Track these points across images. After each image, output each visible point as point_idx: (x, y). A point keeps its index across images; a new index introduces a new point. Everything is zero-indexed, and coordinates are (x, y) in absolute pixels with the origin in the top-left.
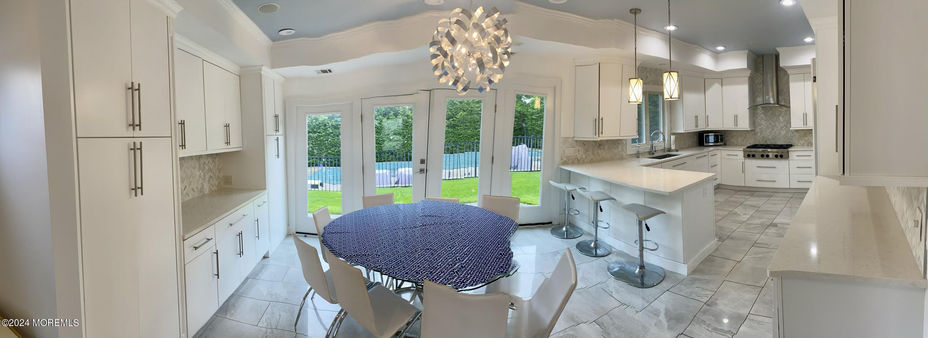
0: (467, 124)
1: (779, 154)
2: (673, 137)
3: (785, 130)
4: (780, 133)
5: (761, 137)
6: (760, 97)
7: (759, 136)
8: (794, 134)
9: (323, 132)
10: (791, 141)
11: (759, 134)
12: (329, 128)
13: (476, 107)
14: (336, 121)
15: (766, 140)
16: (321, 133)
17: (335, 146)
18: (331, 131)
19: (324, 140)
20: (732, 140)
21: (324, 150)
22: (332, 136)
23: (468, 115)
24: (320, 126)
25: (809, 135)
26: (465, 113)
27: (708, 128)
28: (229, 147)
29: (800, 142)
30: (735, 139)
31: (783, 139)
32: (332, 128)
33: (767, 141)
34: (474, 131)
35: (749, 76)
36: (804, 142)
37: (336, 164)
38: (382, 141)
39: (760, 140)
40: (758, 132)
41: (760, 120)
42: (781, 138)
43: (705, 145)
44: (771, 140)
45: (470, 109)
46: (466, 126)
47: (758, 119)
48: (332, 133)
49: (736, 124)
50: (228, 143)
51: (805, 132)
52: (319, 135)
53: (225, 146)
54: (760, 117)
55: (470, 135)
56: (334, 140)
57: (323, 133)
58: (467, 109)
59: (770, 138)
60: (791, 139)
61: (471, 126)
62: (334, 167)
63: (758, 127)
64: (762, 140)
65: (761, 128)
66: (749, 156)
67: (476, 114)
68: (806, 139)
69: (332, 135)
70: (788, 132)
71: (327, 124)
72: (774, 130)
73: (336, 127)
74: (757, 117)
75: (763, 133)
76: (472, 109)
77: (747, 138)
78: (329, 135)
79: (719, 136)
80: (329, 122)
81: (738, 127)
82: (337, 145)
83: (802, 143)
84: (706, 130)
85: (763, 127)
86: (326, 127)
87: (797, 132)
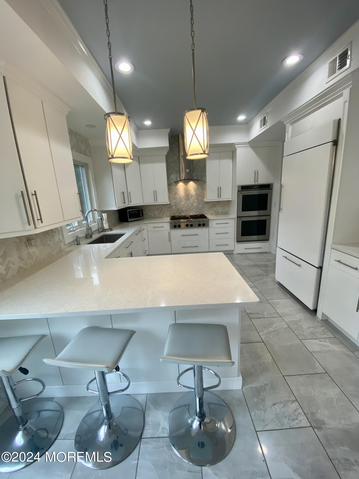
1: (202, 223)
2: (105, 215)
3: (197, 202)
4: (192, 205)
5: (176, 209)
6: (173, 175)
7: (173, 208)
8: (204, 206)
10: (202, 211)
11: (174, 207)
15: (180, 211)
20: (149, 214)
25: (218, 206)
27: (131, 204)
29: (210, 212)
30: (152, 212)
31: (195, 210)
33: (181, 213)
35: (166, 155)
36: (213, 212)
39: (175, 212)
40: (172, 205)
41: (174, 195)
42: (194, 209)
43: (129, 221)
44: (185, 212)
47: (172, 194)
49: (156, 199)
51: (214, 204)
54: (174, 192)
59: (184, 209)
60: (202, 210)
63: (173, 201)
64: (177, 212)
65: (176, 202)
66: (175, 227)
68: (215, 209)
70: (200, 204)
72: (187, 202)
74: (172, 192)
75: (177, 206)
77: (163, 211)
79: (141, 211)
81: (158, 201)
83: (211, 213)
84: (129, 206)
85: (177, 200)
87: (207, 204)
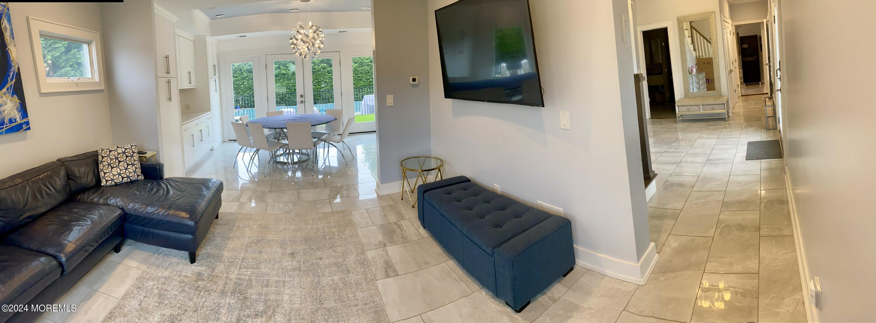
0: (359, 75)
9: (239, 76)
12: (244, 72)
13: (366, 59)
14: (250, 65)
16: (238, 78)
17: (250, 89)
18: (246, 75)
19: (240, 83)
21: (240, 93)
22: (247, 80)
23: (359, 67)
24: (236, 71)
26: (356, 65)
28: (190, 85)
32: (246, 73)
34: (366, 82)
37: (251, 105)
38: (292, 86)
45: (360, 61)
46: (358, 77)
48: (247, 77)
50: (190, 83)
52: (236, 80)
53: (189, 85)
55: (363, 86)
56: (249, 83)
57: (239, 78)
58: (358, 62)
61: (363, 77)
62: (250, 108)
67: (366, 65)
69: (247, 78)
71: (242, 69)
73: (250, 71)
76: (362, 61)
78: (244, 78)
80: (244, 66)
82: (251, 88)
86: (242, 71)
